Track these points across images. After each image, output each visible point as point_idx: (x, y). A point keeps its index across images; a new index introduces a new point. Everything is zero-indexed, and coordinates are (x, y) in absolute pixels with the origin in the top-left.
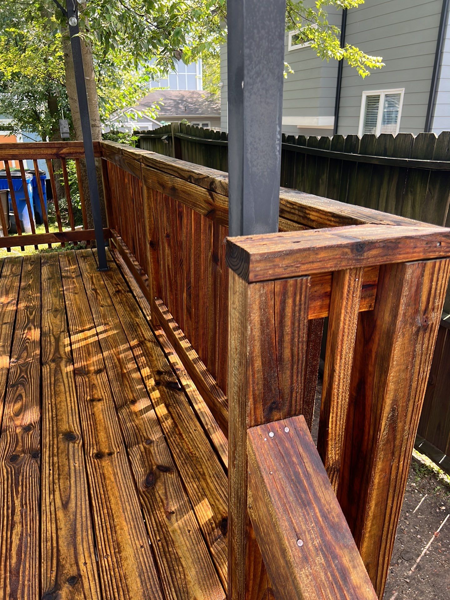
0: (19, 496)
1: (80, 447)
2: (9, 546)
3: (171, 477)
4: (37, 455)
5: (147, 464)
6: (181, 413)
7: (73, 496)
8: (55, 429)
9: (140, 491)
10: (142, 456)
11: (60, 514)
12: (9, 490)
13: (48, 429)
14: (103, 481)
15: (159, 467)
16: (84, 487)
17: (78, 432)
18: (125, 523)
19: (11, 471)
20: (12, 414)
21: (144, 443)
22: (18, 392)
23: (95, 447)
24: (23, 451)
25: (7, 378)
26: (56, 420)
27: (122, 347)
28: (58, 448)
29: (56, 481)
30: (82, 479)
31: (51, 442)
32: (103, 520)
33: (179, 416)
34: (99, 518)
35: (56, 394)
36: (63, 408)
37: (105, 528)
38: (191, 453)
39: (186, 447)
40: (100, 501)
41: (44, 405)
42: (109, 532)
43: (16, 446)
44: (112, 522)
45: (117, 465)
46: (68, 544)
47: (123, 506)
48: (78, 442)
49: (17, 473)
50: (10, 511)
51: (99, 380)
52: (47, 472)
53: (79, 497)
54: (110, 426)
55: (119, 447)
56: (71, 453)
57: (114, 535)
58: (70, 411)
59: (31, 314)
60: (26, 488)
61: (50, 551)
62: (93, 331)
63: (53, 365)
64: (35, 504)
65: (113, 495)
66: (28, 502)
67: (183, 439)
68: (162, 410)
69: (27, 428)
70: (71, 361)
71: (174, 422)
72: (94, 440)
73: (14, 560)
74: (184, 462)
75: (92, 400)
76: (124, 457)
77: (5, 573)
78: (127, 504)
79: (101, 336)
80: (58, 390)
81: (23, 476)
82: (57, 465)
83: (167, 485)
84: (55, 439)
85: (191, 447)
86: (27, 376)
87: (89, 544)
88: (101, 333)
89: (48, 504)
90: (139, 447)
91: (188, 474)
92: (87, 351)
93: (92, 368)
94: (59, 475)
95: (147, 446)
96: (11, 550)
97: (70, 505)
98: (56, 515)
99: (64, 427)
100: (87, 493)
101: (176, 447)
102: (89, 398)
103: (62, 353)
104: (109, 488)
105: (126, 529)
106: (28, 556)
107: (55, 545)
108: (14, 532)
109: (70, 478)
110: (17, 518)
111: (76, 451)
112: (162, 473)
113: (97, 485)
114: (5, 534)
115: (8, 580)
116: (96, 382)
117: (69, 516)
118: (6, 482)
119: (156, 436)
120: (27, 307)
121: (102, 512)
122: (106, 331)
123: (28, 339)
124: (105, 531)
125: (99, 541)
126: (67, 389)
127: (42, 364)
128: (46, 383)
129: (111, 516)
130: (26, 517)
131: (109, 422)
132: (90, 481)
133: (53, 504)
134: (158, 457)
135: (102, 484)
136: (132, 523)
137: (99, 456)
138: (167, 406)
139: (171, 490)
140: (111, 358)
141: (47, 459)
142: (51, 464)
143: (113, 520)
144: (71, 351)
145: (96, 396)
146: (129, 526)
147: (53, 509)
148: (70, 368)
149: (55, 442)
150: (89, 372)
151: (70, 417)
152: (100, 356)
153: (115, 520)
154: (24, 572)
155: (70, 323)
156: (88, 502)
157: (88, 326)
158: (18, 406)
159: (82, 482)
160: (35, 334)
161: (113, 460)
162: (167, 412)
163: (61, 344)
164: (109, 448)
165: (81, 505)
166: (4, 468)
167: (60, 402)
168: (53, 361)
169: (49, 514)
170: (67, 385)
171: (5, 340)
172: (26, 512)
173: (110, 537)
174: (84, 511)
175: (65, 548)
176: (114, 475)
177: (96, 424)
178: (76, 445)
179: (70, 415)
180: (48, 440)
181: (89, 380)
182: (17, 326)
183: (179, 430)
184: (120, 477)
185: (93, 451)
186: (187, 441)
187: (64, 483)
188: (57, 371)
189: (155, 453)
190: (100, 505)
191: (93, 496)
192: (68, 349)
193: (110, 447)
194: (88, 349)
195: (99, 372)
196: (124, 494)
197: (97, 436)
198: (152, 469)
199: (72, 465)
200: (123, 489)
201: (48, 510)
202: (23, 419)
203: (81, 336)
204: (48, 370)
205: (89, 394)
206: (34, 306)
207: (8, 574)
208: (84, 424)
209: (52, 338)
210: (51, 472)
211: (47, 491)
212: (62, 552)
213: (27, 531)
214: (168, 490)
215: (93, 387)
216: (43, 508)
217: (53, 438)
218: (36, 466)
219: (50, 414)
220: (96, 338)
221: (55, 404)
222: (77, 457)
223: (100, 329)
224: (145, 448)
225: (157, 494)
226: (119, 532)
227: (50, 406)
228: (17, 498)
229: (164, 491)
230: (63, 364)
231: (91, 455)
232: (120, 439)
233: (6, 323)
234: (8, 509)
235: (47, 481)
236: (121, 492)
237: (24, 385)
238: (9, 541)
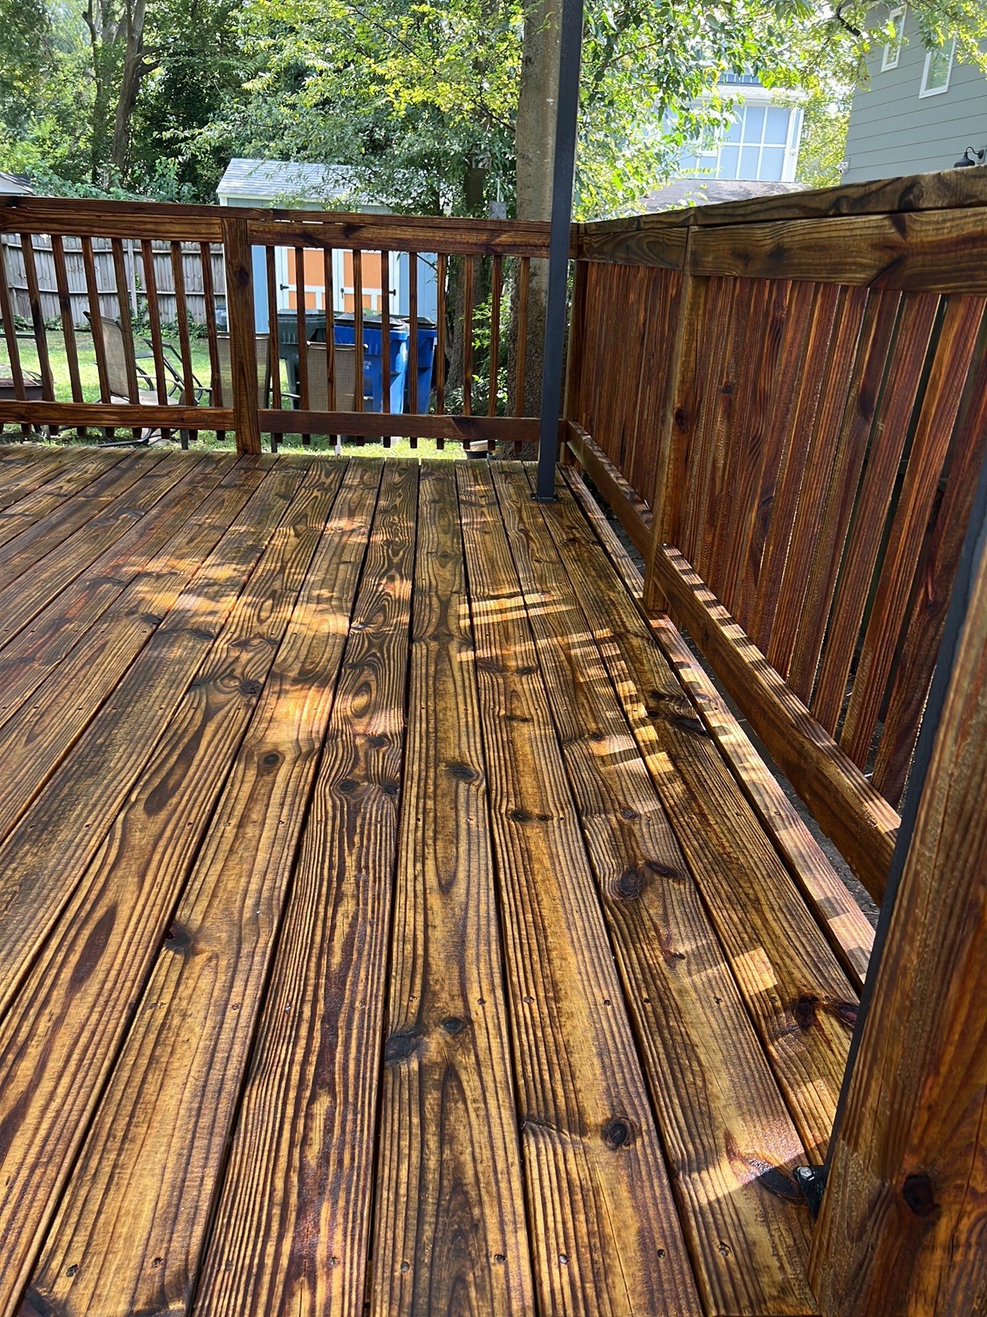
0: (355, 851)
1: (480, 793)
2: (328, 932)
3: (679, 890)
4: (394, 788)
5: (623, 853)
6: (706, 777)
7: (462, 875)
8: (432, 753)
9: (606, 898)
10: (613, 835)
11: (435, 901)
12: (337, 836)
13: (417, 749)
14: (526, 862)
15: (650, 864)
16: (487, 864)
17: (478, 768)
18: (571, 950)
19: (342, 806)
20: (349, 713)
21: (619, 815)
22: (362, 679)
23: (512, 799)
24: (367, 778)
25: (344, 653)
26: (435, 737)
27: (575, 638)
28: (436, 786)
29: (430, 842)
30: (482, 850)
31: (424, 774)
32: (524, 933)
33: (700, 781)
34: (515, 926)
35: (438, 694)
36: (451, 720)
37: (526, 947)
38: (728, 854)
39: (715, 841)
40: (518, 897)
41: (411, 708)
42: (536, 957)
43: (354, 767)
44: (542, 941)
45: (558, 840)
46: (448, 958)
47: (567, 919)
48: (477, 783)
49: (354, 812)
50: (335, 873)
51: (527, 685)
52: (413, 821)
53: (474, 880)
54: (544, 770)
55: (562, 809)
56: (462, 799)
57: (546, 965)
58: (463, 729)
59: (396, 554)
60: (369, 839)
61: (411, 961)
62: (518, 601)
63: (434, 645)
64: (385, 872)
65: (547, 892)
66: (371, 865)
67: (710, 825)
68: (660, 763)
69: (378, 741)
70: (470, 641)
71: (689, 789)
72: (510, 786)
73: (337, 959)
74: (709, 867)
75: (510, 718)
76: (573, 828)
77: (318, 976)
78: (577, 916)
79: (532, 612)
80: (441, 688)
81: (364, 819)
82: (432, 814)
83: (668, 901)
84: (432, 771)
85: (727, 844)
86: (383, 655)
87: (491, 968)
88: (534, 606)
89: (410, 877)
90: (609, 821)
91: (719, 893)
92: (504, 632)
93: (512, 663)
94: (435, 832)
95: (626, 821)
96: (331, 940)
97: (455, 890)
98: (425, 899)
99: (451, 753)
100: (491, 876)
101: (691, 836)
102: (503, 712)
103: (453, 627)
104: (539, 878)
105: (572, 960)
106: (365, 958)
107: (420, 951)
108: (341, 910)
109: (458, 842)
110: (348, 887)
111: (472, 799)
112: (656, 877)
113: (513, 866)
114: (321, 909)
115: (322, 992)
116: (519, 687)
117: (452, 909)
118: (330, 822)
119: (646, 806)
120: (388, 543)
121: (521, 917)
122: (543, 604)
123: (388, 594)
124: (526, 953)
125: (514, 968)
126: (460, 690)
127: (411, 641)
128: (418, 672)
129: (540, 929)
130: (366, 891)
131: (543, 762)
132: (499, 856)
133: (420, 879)
134: (650, 845)
135: (525, 867)
136: (586, 953)
137: (521, 816)
138: (673, 759)
139: (677, 912)
140: (553, 651)
141: (414, 800)
142: (421, 810)
143: (546, 938)
144: (472, 626)
145: (518, 713)
146: (580, 957)
147: (420, 887)
148: (467, 656)
149: (432, 775)
150: (504, 669)
151: (464, 739)
152: (529, 645)
153: (550, 939)
154: (355, 984)
155: (472, 579)
156: (492, 893)
157: (507, 590)
158: (361, 701)
159: (482, 854)
160: (402, 588)
161: (551, 829)
162: (672, 768)
163: (451, 611)
164: (542, 806)
165: (478, 893)
166: (328, 798)
167: (445, 709)
168: (435, 637)
169: (411, 894)
170: (459, 683)
171: (342, 588)
172: (366, 881)
173: (537, 967)
174: (483, 907)
175: (442, 964)
176: (551, 857)
177: (516, 760)
178: (473, 788)
179: (463, 734)
180: (416, 768)
181: (505, 683)
182: (368, 570)
183: (699, 806)
184: (563, 863)
185: (510, 805)
186: (718, 830)
187: (445, 848)
188: (442, 656)
189: (643, 836)
190: (519, 903)
191: (503, 883)
192: (465, 623)
193: (543, 804)
194: (506, 629)
195: (525, 671)
196: (572, 897)
197: (516, 782)
198: (636, 865)
199: (463, 820)
200: (569, 886)
201: (410, 888)
202: (369, 724)
203: (492, 605)
204: (424, 651)
205: (503, 706)
206: (402, 542)
207: (323, 981)
208: (492, 755)
209: (435, 599)
210: (420, 823)
211: (411, 855)
212: (434, 968)
213: (365, 914)
214: (670, 911)
215: (512, 695)
216: (401, 881)
217: (427, 767)
218: (390, 808)
219: (424, 725)
220: (523, 613)
221: (435, 710)
222: (473, 809)
223: (531, 599)
224: (619, 822)
225: (645, 914)
226: (557, 962)
227: (424, 711)
228: (351, 854)
229: (661, 912)
230: (453, 647)
231: (503, 811)
232: (566, 795)
233: (345, 562)
234: (331, 867)
235: (411, 838)
236: (564, 891)
237: (375, 670)
238: (329, 923)
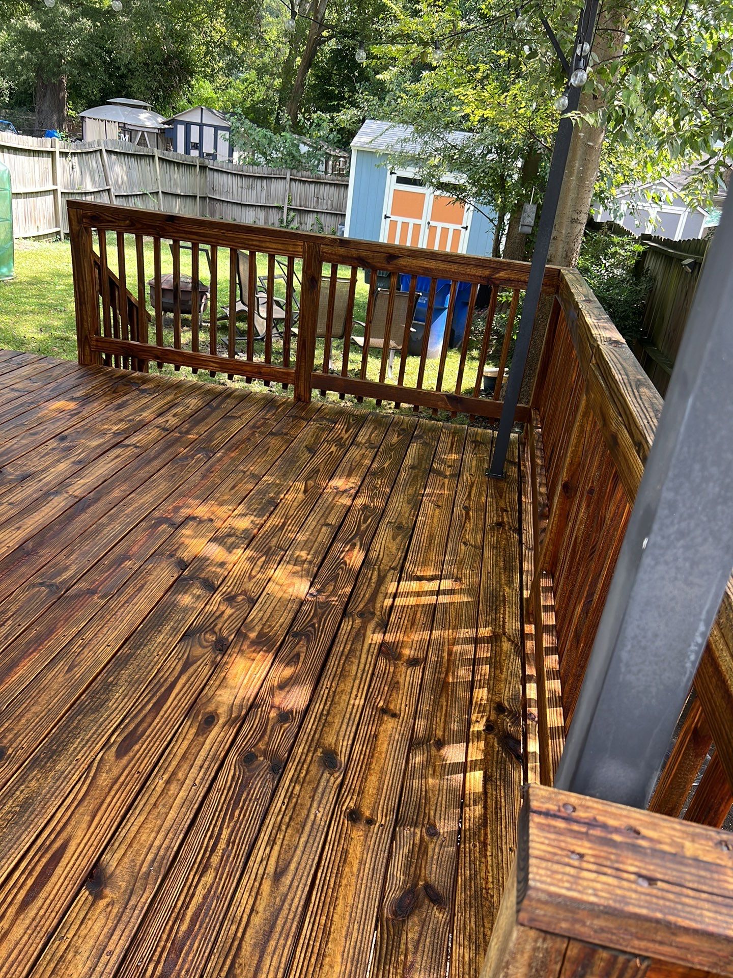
0: (232, 824)
1: (335, 786)
2: (188, 898)
3: (437, 918)
4: (278, 768)
5: (412, 870)
6: (503, 805)
7: (293, 866)
8: (317, 736)
9: (383, 915)
10: (411, 851)
11: (266, 887)
12: (225, 806)
13: (308, 730)
14: (341, 864)
15: (427, 887)
16: (313, 860)
17: (343, 759)
18: (339, 959)
19: (239, 778)
20: (276, 683)
21: (424, 830)
22: (297, 649)
23: (355, 797)
24: (264, 753)
25: (294, 619)
26: (325, 721)
27: (466, 633)
28: (307, 772)
29: (284, 827)
30: (316, 844)
31: (304, 757)
32: (313, 935)
33: (495, 806)
34: (310, 926)
35: (342, 675)
36: (342, 705)
37: (310, 947)
38: (487, 890)
39: (483, 874)
40: (323, 898)
41: (319, 688)
42: (313, 960)
43: (259, 740)
44: (324, 945)
45: (372, 846)
46: (255, 945)
47: (349, 927)
48: (336, 775)
49: (244, 786)
50: (211, 843)
51: (409, 677)
52: (279, 805)
53: (300, 872)
54: (389, 771)
55: (386, 816)
56: (320, 790)
57: (318, 969)
58: (348, 715)
59: (365, 521)
60: (244, 815)
61: (230, 941)
62: (434, 585)
63: (358, 621)
64: (245, 848)
65: (344, 898)
66: (237, 841)
67: (486, 856)
68: (475, 782)
69: (285, 716)
70: (384, 626)
71: (485, 814)
72: (359, 782)
73: (185, 926)
74: (468, 900)
75: (385, 711)
76: (386, 838)
77: (167, 940)
78: (356, 926)
79: (443, 599)
80: (347, 669)
81: (248, 794)
82: (294, 800)
83: (425, 928)
84: (311, 754)
85: (490, 879)
86: (319, 626)
87: (281, 963)
88: (445, 592)
89: (259, 860)
90: (414, 833)
91: (465, 928)
92: (412, 617)
93: (406, 652)
94: (291, 818)
95: (426, 838)
96: (188, 906)
97: (283, 880)
98: (260, 884)
99: (330, 740)
100: (312, 872)
101: (467, 865)
102: (381, 704)
103: (378, 605)
104: (344, 882)
105: (337, 969)
106: (204, 931)
107: (239, 934)
108: (203, 880)
109: (302, 832)
110: (215, 859)
111: (328, 790)
112: (427, 902)
113: (331, 866)
114: (191, 876)
115: (165, 954)
116: (401, 681)
117: (275, 898)
118: (225, 792)
119: (446, 826)
120: (364, 507)
121: (317, 919)
122: (451, 592)
123: (345, 563)
124: (309, 954)
125: (295, 967)
126: (359, 675)
127: (345, 614)
128: (337, 649)
129: (326, 933)
130: (225, 865)
131: (391, 763)
132: (325, 854)
133: (264, 863)
134: (434, 867)
135: (338, 869)
136: (349, 965)
137: (354, 816)
138: (486, 779)
139: (428, 939)
140: (440, 646)
141: (287, 782)
142: (289, 794)
143: (327, 943)
144: (392, 606)
145: (392, 707)
146: (343, 968)
147: (261, 872)
148: (378, 638)
149: (309, 759)
150: (399, 656)
151: (344, 726)
152: (426, 635)
153: (329, 945)
154: (187, 954)
155: (409, 557)
156: (307, 888)
157: (430, 573)
158: (288, 672)
159: (314, 849)
160: (357, 558)
161: (370, 834)
162: (481, 789)
163: (383, 589)
164: (373, 810)
165: (297, 888)
166: (233, 768)
167: (342, 692)
168: (361, 615)
169: (253, 877)
170: (362, 666)
171: (316, 551)
172: (229, 857)
173: (312, 967)
174: (296, 900)
175: (249, 949)
176: (360, 863)
177: (372, 757)
178: (332, 779)
179: (346, 720)
180: (300, 750)
181: (394, 672)
182: (340, 535)
183: (486, 834)
184: (366, 871)
185: (349, 803)
186: (490, 862)
187: (292, 836)
188: (359, 635)
189: (433, 858)
190: (321, 904)
191: (317, 882)
192: (388, 602)
194: (415, 614)
195: (413, 662)
196: (360, 907)
197: (364, 779)
198: (417, 884)
199: (313, 811)
200: (362, 896)
201: (255, 870)
202: (285, 697)
203: (414, 586)
204: (349, 628)
205: (383, 698)
206: (374, 509)
207: (169, 945)
208: (357, 747)
209: (376, 574)
210: (284, 807)
211: (266, 838)
212: (243, 952)
213: (217, 888)
214: (423, 939)
215: (395, 686)
216: (251, 861)
217: (308, 751)
218: (270, 786)
219: (321, 707)
220: (432, 599)
221: (335, 692)
222: (324, 801)
223: (446, 584)
224: (422, 838)
225: (404, 936)
226: (326, 969)
227: (327, 691)
228: (228, 827)
229: (416, 938)
230: (371, 626)
231: (344, 808)
232: (394, 803)
233: (328, 525)
234: (211, 837)
235: (273, 820)
236: (356, 900)
237: (308, 641)
238: (191, 892)
